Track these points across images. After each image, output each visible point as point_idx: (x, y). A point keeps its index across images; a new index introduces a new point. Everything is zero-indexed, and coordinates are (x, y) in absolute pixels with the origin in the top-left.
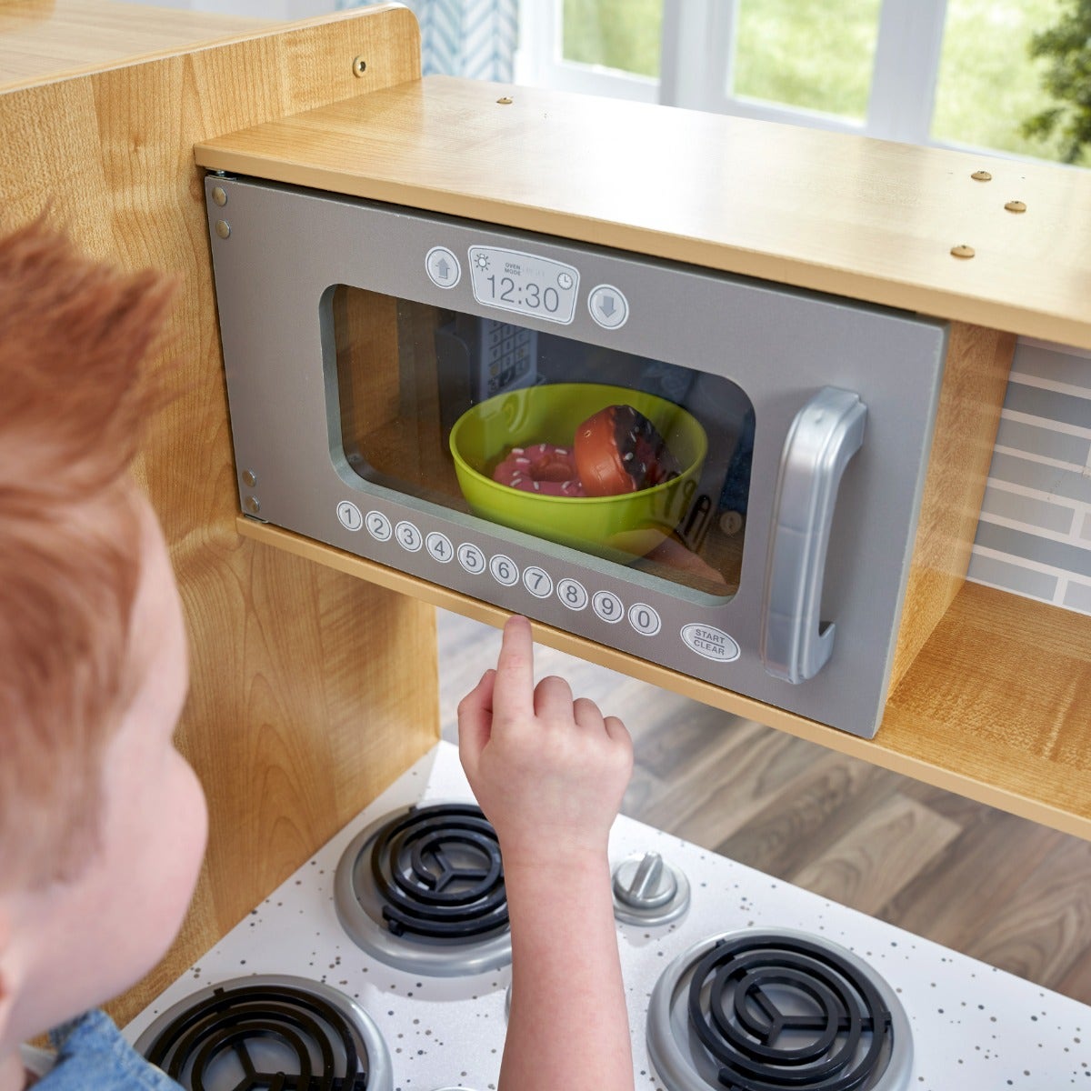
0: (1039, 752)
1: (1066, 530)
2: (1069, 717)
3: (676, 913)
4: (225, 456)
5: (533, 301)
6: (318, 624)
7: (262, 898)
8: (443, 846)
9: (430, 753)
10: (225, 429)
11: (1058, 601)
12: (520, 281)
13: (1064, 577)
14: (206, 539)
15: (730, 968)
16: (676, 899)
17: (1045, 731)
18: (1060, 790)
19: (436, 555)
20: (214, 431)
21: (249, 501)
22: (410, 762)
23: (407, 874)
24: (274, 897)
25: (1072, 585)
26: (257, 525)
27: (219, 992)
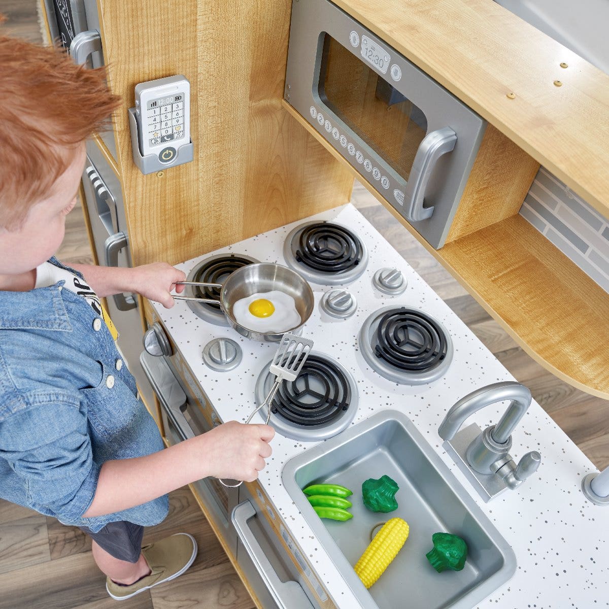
0: (490, 277)
1: (553, 209)
2: (512, 271)
3: (397, 293)
4: (283, 77)
5: (377, 62)
6: (307, 145)
7: (261, 232)
8: (328, 238)
9: (344, 206)
10: (284, 67)
11: (544, 234)
12: (375, 53)
13: (549, 226)
14: (269, 104)
15: (403, 317)
16: (399, 289)
17: (498, 272)
18: (486, 291)
19: (334, 135)
20: (279, 67)
21: (287, 95)
22: (334, 206)
23: (312, 243)
24: (265, 234)
25: (550, 229)
26: (287, 104)
27: (233, 256)
